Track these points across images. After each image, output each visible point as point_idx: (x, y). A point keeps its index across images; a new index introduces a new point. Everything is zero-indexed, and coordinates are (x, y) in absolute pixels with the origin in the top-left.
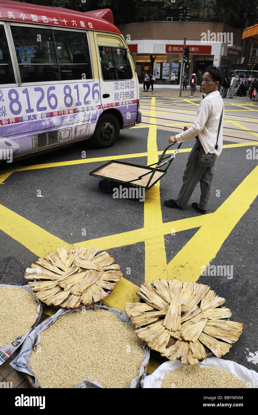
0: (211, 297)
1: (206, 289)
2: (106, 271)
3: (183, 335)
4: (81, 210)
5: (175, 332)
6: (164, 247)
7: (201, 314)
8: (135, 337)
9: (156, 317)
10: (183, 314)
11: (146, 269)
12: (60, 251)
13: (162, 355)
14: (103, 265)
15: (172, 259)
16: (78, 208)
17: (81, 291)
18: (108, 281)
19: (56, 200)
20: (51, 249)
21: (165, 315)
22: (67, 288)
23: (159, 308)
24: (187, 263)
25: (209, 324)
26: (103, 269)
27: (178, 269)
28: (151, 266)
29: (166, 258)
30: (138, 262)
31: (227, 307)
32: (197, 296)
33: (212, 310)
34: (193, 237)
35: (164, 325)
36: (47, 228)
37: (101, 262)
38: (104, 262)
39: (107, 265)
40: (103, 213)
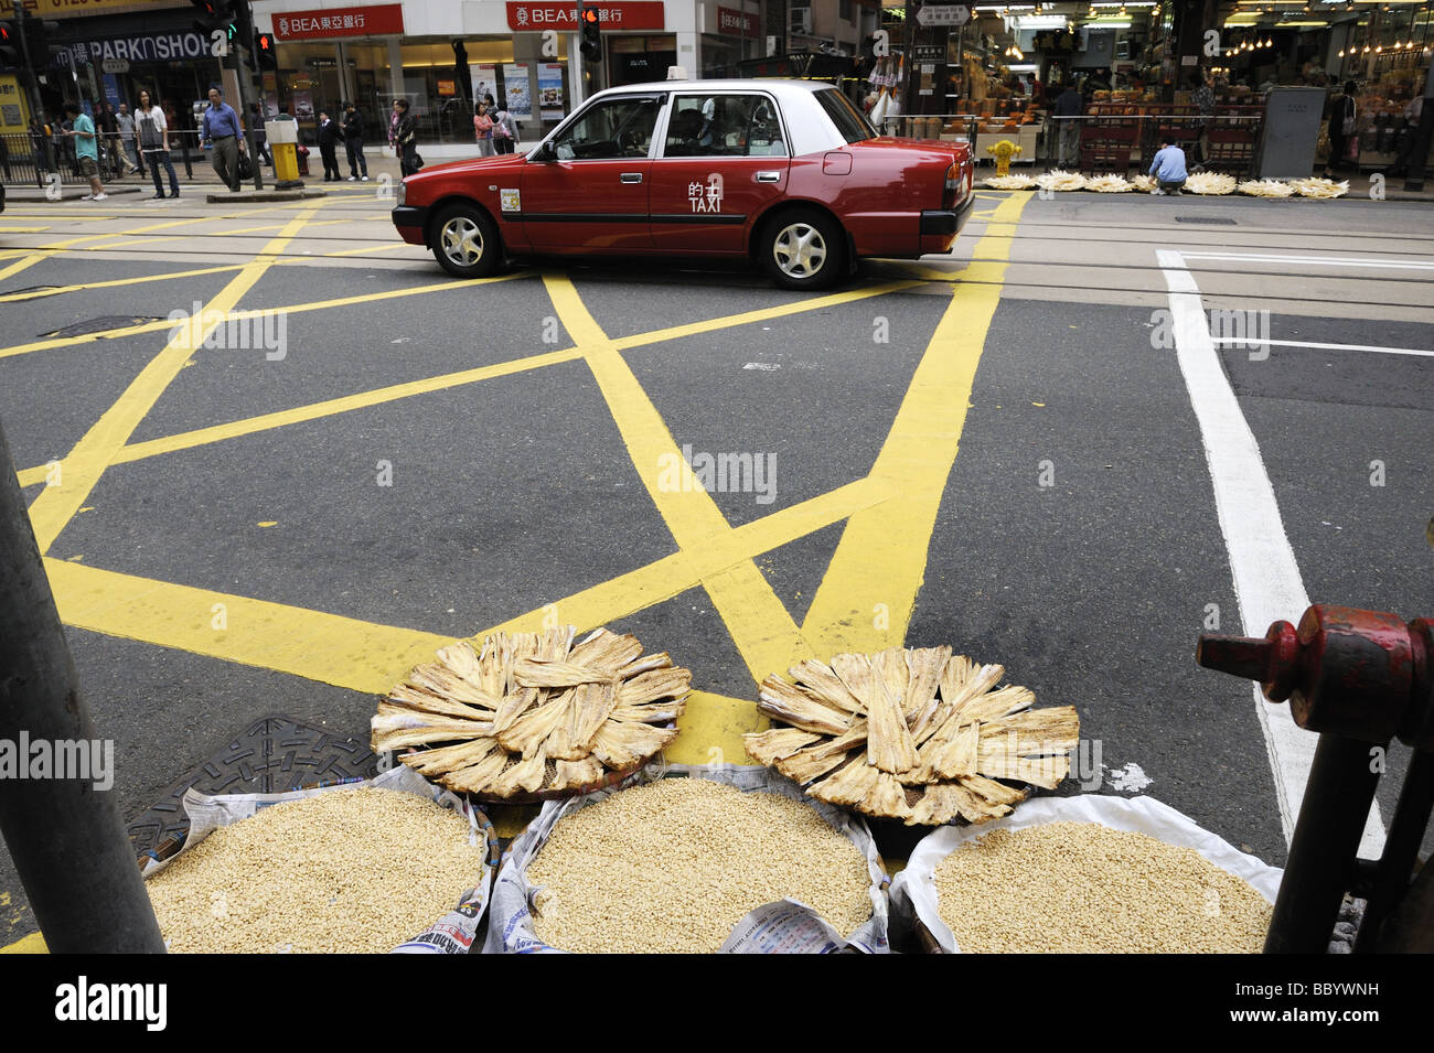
0: (961, 673)
1: (942, 656)
2: (628, 679)
3: (936, 769)
4: (446, 541)
5: (906, 773)
6: (770, 589)
7: (954, 716)
8: (804, 814)
9: (840, 751)
10: (911, 722)
11: (744, 651)
12: (448, 658)
13: (908, 823)
14: (613, 666)
15: (806, 611)
16: (429, 537)
17: (584, 744)
18: (651, 703)
19: (333, 527)
20: (403, 663)
21: (865, 740)
22: (528, 748)
23: (837, 731)
24: (854, 612)
25: (985, 732)
26: (617, 677)
27: (838, 632)
28: (754, 643)
29: (788, 614)
30: (711, 641)
31: (1013, 685)
32: (923, 679)
33: (979, 699)
34: (839, 548)
35: (873, 763)
36: (351, 611)
37: (600, 659)
38: (610, 658)
39: (625, 663)
40: (526, 536)
